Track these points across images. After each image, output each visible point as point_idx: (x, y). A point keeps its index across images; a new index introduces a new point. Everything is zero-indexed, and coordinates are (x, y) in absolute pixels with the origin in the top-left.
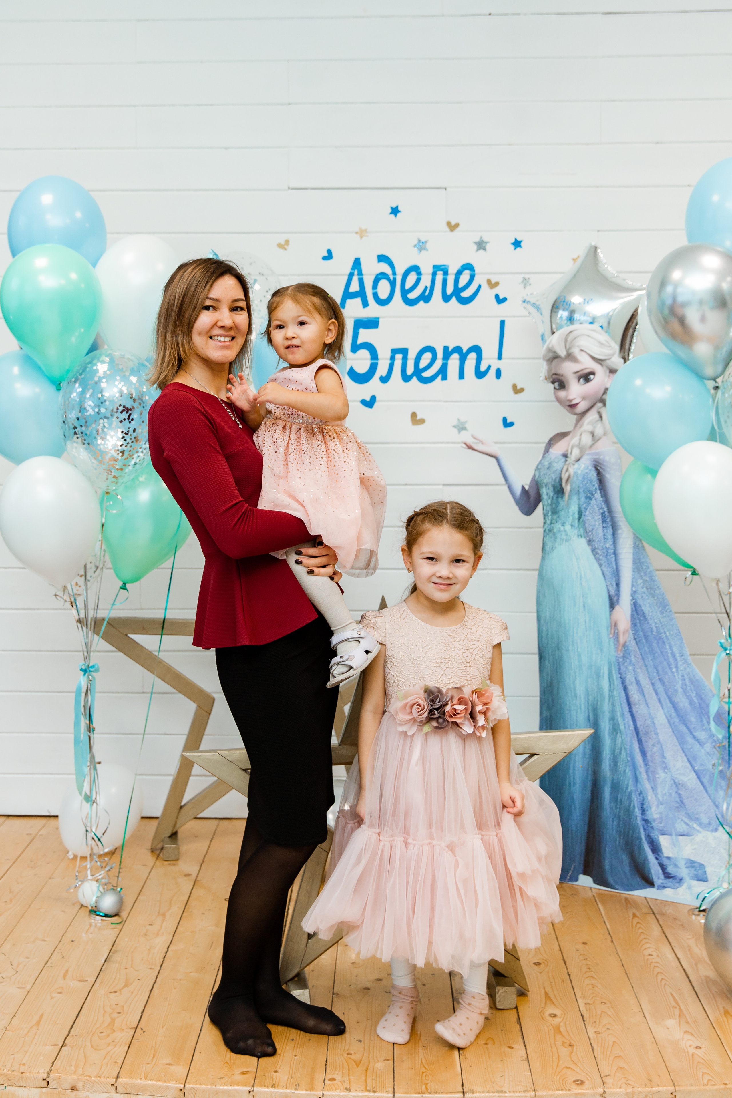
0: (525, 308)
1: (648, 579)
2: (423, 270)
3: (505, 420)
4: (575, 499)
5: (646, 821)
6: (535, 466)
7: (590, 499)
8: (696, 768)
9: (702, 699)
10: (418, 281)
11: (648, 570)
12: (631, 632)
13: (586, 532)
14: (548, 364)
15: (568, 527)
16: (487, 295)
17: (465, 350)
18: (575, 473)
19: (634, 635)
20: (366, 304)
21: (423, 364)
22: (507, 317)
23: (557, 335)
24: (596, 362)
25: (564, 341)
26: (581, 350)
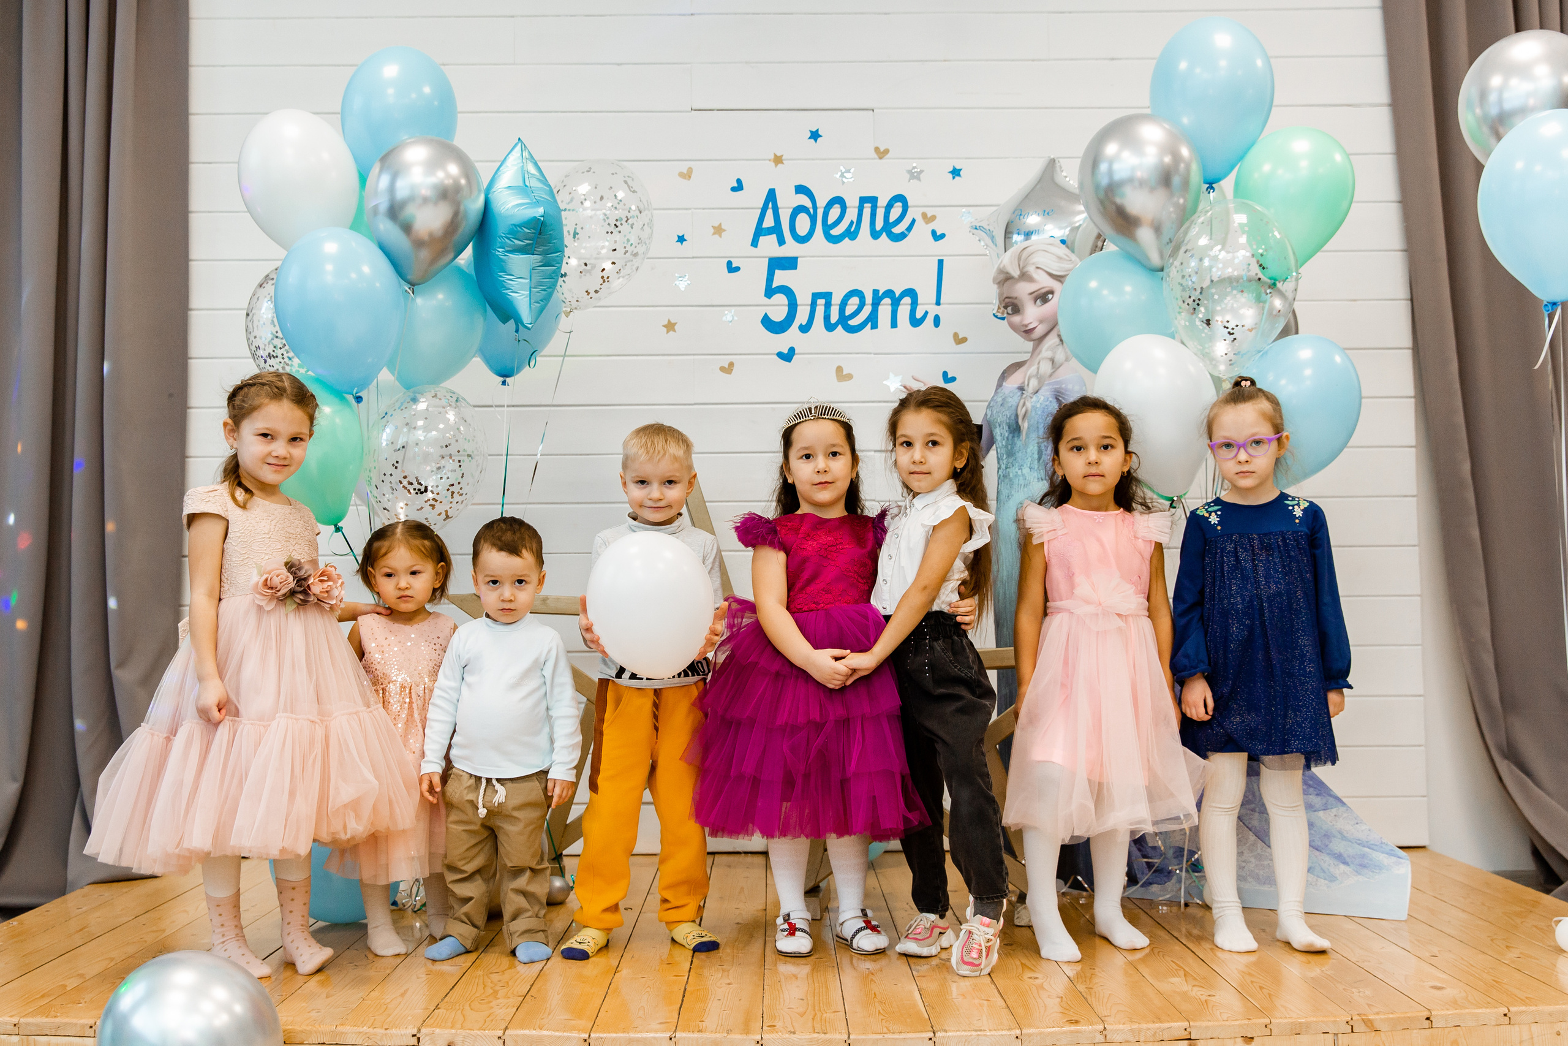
0: (971, 235)
2: (847, 202)
3: (946, 375)
4: (1034, 436)
10: (842, 215)
14: (999, 287)
15: (1026, 470)
16: (922, 231)
17: (897, 295)
18: (1033, 406)
20: (781, 241)
21: (849, 310)
22: (946, 256)
23: (1009, 252)
24: (1054, 279)
25: (1016, 259)
26: (1038, 268)
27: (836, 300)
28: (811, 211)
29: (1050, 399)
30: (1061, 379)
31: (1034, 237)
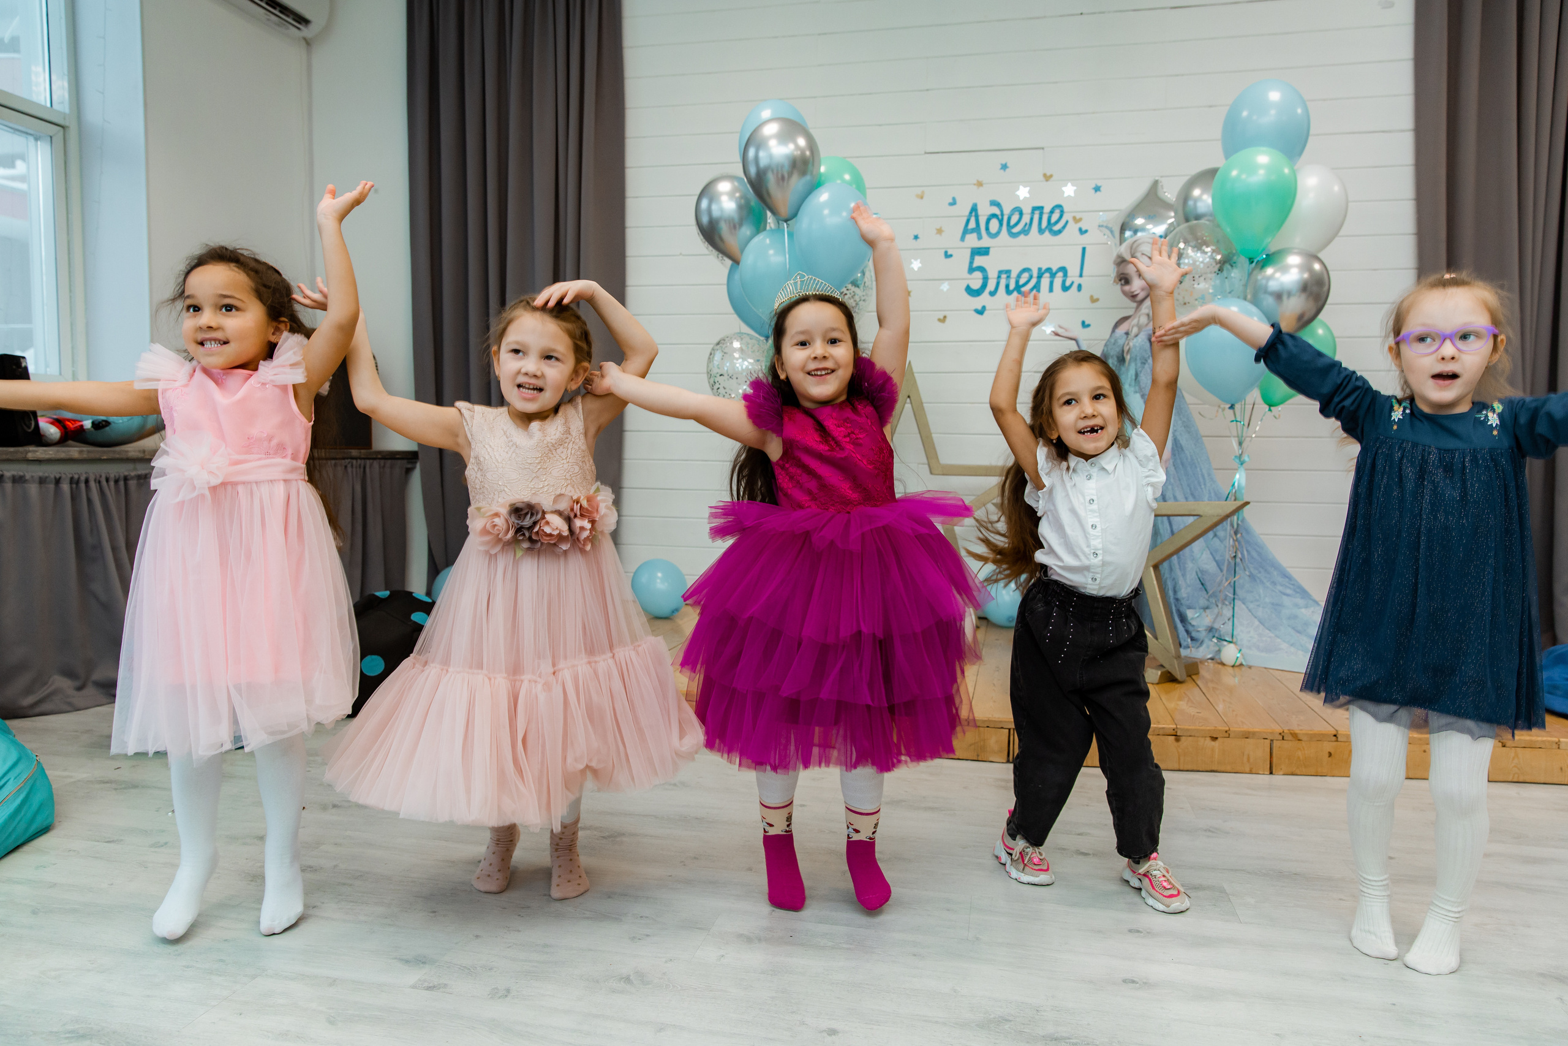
0: (1100, 231)
1: (1185, 420)
2: (1024, 211)
3: (1083, 323)
4: (1133, 365)
5: (1177, 600)
7: (1145, 364)
8: (1217, 559)
10: (1020, 219)
12: (1171, 461)
13: (1141, 389)
14: (1116, 269)
16: (1072, 228)
17: (1054, 270)
19: (1173, 463)
20: (980, 238)
21: (1022, 281)
22: (1087, 244)
23: (1124, 245)
25: (1129, 248)
26: (1143, 254)
27: (1014, 275)
28: (1000, 217)
31: (1139, 234)
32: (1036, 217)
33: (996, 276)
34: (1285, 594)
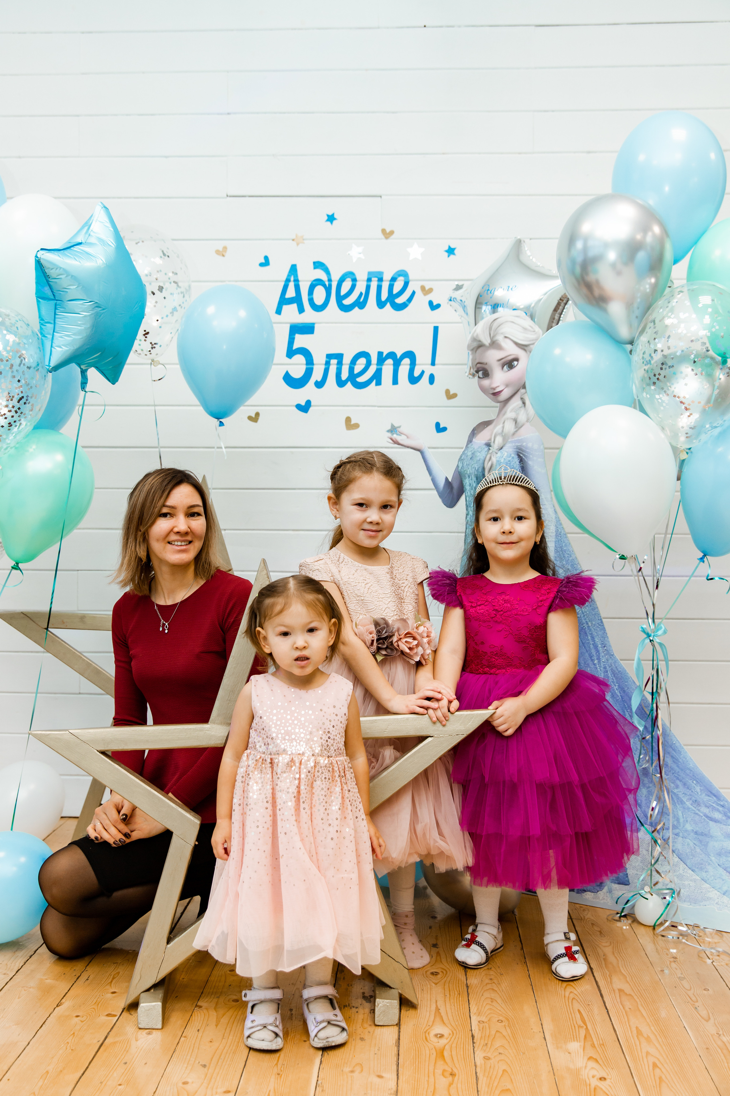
0: (453, 306)
2: (358, 277)
3: (438, 425)
6: (459, 457)
9: (624, 691)
10: (353, 287)
11: (570, 559)
14: (472, 354)
16: (420, 302)
17: (398, 356)
18: (498, 461)
20: (301, 310)
21: (358, 369)
22: (441, 323)
23: (481, 324)
24: (519, 347)
25: (488, 329)
27: (347, 360)
28: (327, 283)
29: (513, 455)
30: (523, 437)
31: (501, 310)
32: (374, 285)
33: (324, 362)
34: (712, 819)
